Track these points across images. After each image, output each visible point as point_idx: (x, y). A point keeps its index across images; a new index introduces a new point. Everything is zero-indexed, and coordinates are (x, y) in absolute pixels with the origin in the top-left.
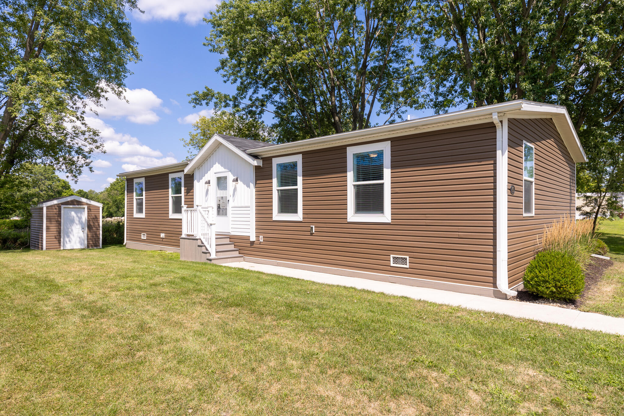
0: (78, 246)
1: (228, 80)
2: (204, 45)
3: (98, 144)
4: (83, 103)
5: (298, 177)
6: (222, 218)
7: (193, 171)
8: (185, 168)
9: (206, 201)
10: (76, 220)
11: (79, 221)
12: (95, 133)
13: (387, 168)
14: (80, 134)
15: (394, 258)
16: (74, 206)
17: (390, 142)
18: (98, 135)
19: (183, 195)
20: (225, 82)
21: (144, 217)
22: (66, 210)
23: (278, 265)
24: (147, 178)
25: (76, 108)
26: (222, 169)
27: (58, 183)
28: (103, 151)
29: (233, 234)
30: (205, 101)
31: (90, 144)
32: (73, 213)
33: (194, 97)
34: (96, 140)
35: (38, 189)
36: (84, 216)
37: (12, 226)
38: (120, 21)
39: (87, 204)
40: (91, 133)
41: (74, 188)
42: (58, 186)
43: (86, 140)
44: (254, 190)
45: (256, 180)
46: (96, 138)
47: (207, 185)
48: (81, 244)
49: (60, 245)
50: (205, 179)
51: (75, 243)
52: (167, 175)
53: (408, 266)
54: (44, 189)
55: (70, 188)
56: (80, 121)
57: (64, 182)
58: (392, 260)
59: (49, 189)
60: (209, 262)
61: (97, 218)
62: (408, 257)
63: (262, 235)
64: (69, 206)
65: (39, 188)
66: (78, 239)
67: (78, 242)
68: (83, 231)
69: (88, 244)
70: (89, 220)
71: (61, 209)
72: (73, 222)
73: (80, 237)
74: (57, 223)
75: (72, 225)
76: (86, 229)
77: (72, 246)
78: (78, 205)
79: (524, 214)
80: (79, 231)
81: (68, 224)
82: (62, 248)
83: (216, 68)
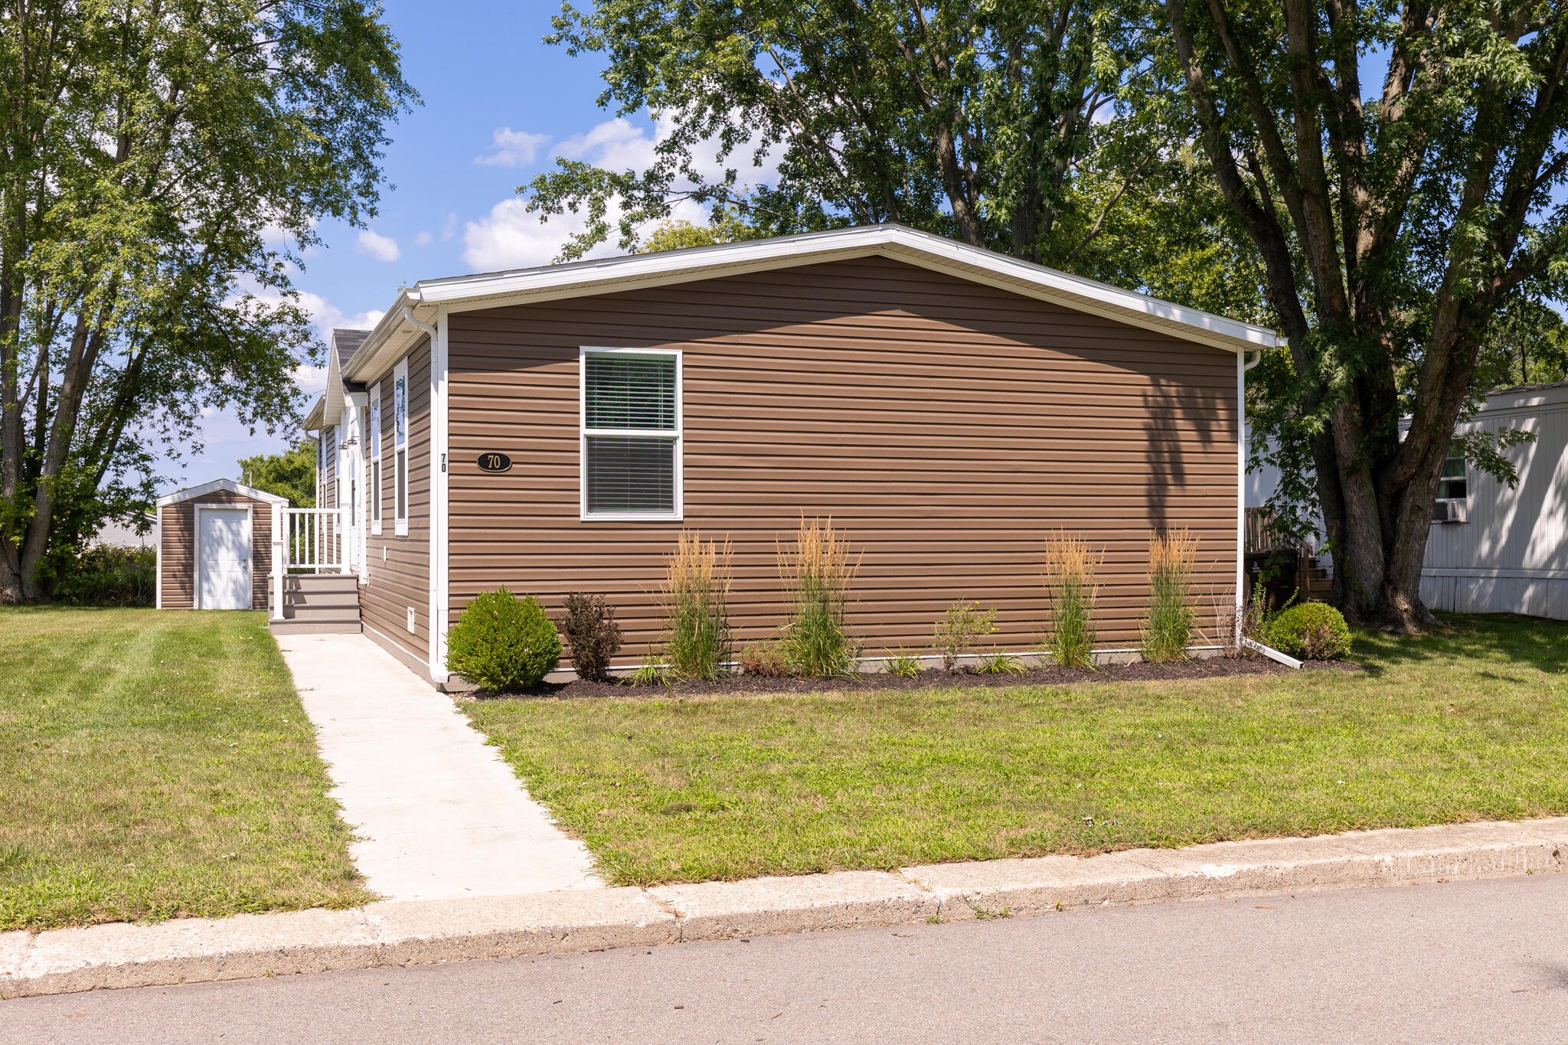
0: (229, 603)
2: (549, 42)
5: (379, 435)
10: (228, 537)
11: (234, 542)
13: (407, 417)
15: (410, 613)
16: (221, 506)
22: (205, 514)
30: (570, 198)
32: (219, 523)
33: (534, 192)
36: (246, 529)
39: (250, 500)
44: (364, 464)
45: (366, 441)
48: (238, 600)
49: (192, 600)
51: (224, 593)
58: (409, 616)
63: (369, 570)
64: (209, 506)
66: (231, 586)
67: (229, 593)
68: (245, 568)
69: (255, 598)
70: (255, 541)
71: (193, 512)
72: (219, 545)
73: (235, 582)
74: (185, 547)
75: (217, 551)
76: (250, 563)
77: (218, 602)
78: (230, 502)
79: (585, 516)
80: (233, 565)
81: (207, 549)
82: (196, 606)
83: (598, 97)
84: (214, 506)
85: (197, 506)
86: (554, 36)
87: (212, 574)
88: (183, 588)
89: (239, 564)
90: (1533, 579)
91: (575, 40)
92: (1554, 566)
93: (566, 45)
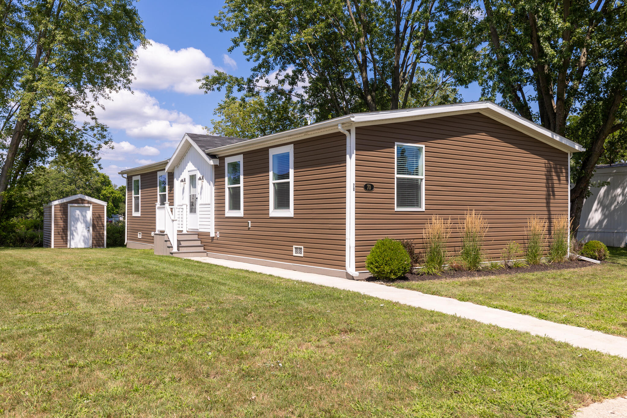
0: (82, 245)
1: (251, 58)
2: (213, 25)
3: (107, 140)
4: (94, 95)
5: (241, 176)
6: (193, 215)
7: (173, 170)
8: (165, 166)
9: (183, 199)
10: (81, 218)
11: (84, 220)
12: (103, 128)
13: (292, 169)
14: (89, 130)
15: (296, 248)
16: (79, 205)
17: (292, 145)
18: (106, 130)
19: (167, 193)
20: (248, 60)
21: (140, 215)
22: (72, 208)
23: (229, 259)
24: (142, 175)
25: (86, 102)
26: (193, 168)
27: (97, 178)
28: (111, 146)
29: (201, 230)
30: (218, 86)
31: (99, 140)
32: (78, 212)
33: (204, 82)
34: (105, 135)
35: (74, 186)
36: (89, 215)
37: (32, 227)
38: (128, 7)
39: (92, 203)
40: (100, 129)
41: (116, 184)
42: (96, 182)
43: (95, 136)
44: (213, 188)
45: (215, 178)
46: (105, 133)
47: (182, 183)
48: (85, 244)
49: (67, 244)
50: (182, 177)
51: (80, 241)
52: (156, 172)
53: (302, 255)
54: (81, 185)
55: (110, 184)
56: (91, 115)
57: (104, 177)
58: (294, 250)
59: (87, 185)
60: (171, 255)
61: (100, 217)
62: (302, 247)
63: (218, 231)
65: (76, 185)
66: (82, 238)
67: (82, 241)
68: (89, 231)
69: (93, 243)
70: (93, 220)
71: (67, 208)
72: (78, 221)
73: (84, 236)
74: (64, 222)
75: (77, 223)
76: (91, 229)
77: (77, 245)
78: (82, 203)
79: (396, 209)
80: (83, 229)
81: (73, 223)
82: (68, 246)
83: (228, 48)
84: (76, 205)
85: (69, 205)
86: (215, 23)
87: (74, 233)
88: (63, 239)
89: (86, 229)
90: (589, 232)
91: (223, 25)
92: (597, 228)
93: (220, 27)
